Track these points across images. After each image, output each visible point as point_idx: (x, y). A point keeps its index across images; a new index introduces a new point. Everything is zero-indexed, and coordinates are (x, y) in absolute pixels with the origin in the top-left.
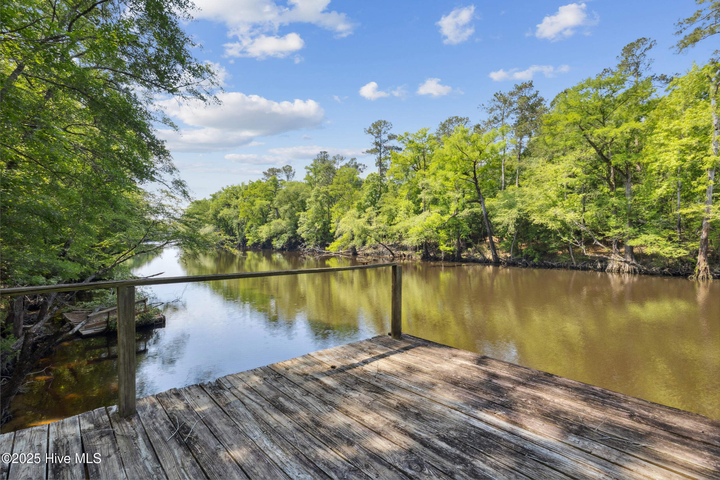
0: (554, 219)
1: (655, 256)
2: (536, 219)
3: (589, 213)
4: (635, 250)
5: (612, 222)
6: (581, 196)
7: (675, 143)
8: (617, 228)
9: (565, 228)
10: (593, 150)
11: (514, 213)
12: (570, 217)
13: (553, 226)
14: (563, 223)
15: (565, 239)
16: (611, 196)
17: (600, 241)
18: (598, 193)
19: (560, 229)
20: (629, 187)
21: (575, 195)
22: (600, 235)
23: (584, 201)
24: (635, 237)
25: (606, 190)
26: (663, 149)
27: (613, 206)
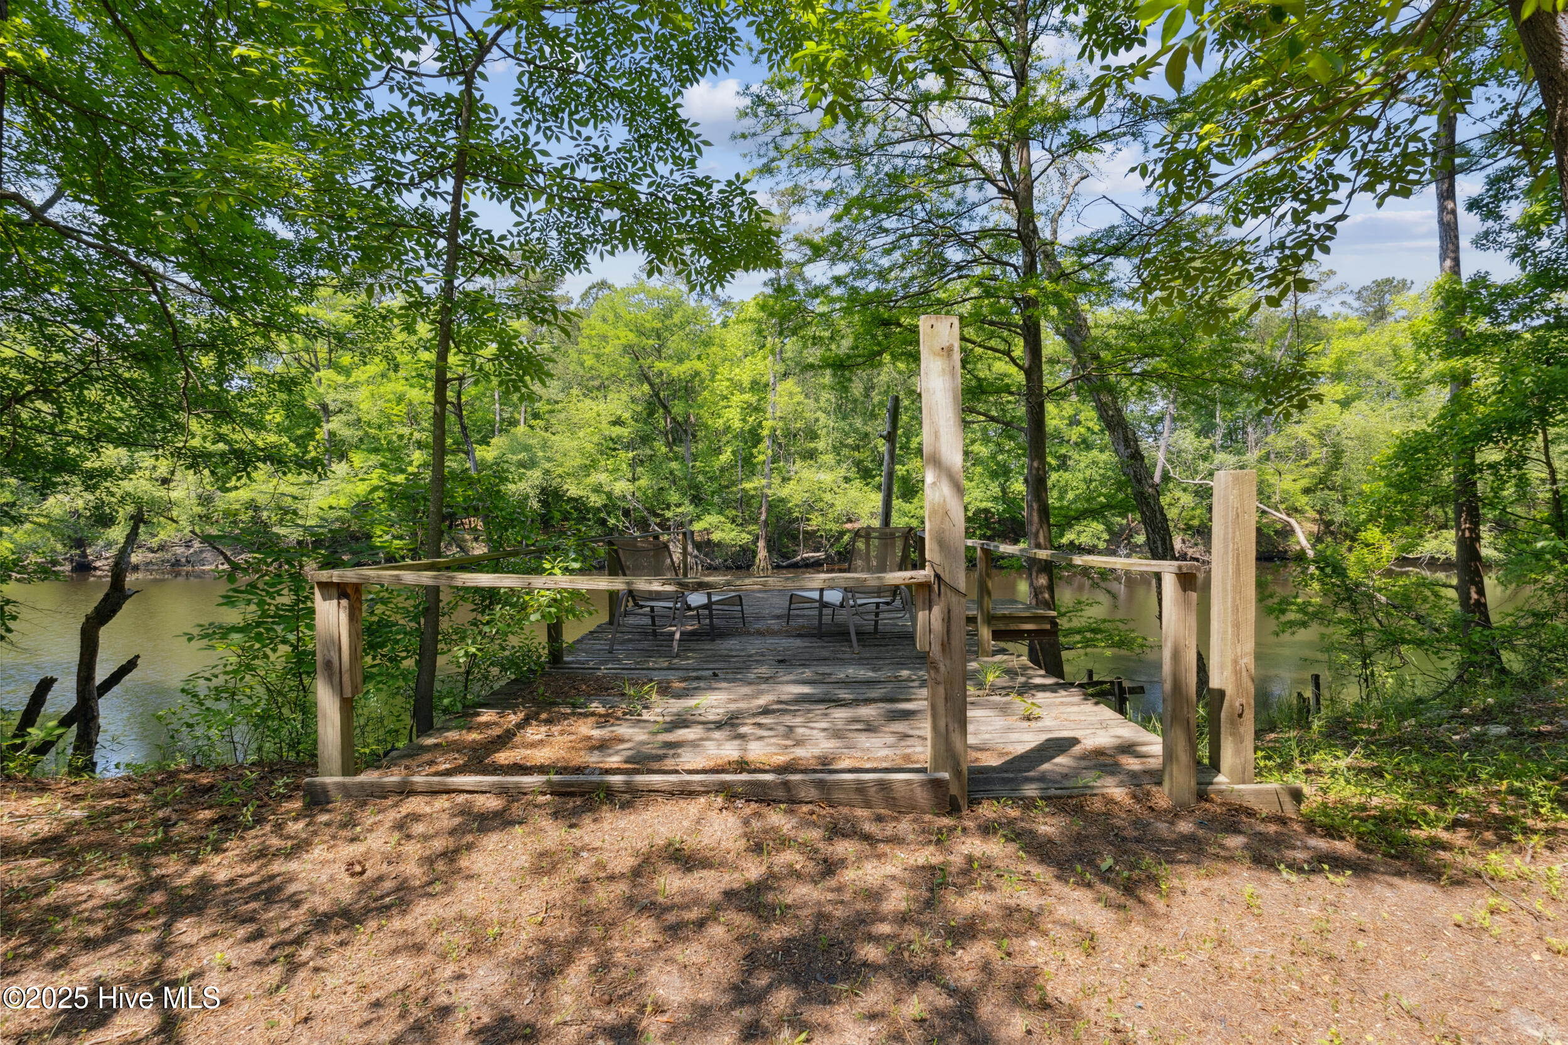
0: (597, 489)
1: (719, 544)
2: (573, 490)
3: (643, 482)
4: (697, 538)
5: (674, 497)
6: (631, 455)
7: (737, 399)
8: (679, 505)
9: (611, 506)
10: (646, 387)
11: (535, 476)
12: (621, 487)
13: (596, 500)
14: (609, 495)
15: (612, 521)
16: (670, 460)
17: (658, 525)
18: (649, 452)
19: (605, 506)
20: (688, 449)
21: (622, 454)
22: (656, 515)
23: (634, 463)
24: (699, 518)
25: (664, 449)
26: (724, 403)
27: (671, 473)
